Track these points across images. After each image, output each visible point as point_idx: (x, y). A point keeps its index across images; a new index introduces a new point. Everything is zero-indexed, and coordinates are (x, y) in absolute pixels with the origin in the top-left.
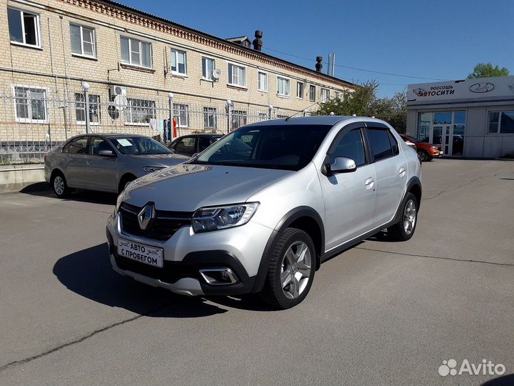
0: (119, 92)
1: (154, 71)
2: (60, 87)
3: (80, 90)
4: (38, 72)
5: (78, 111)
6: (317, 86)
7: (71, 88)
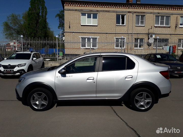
0: (151, 36)
1: (170, 27)
2: (130, 37)
3: (136, 37)
4: (123, 33)
5: (135, 45)
7: (134, 37)
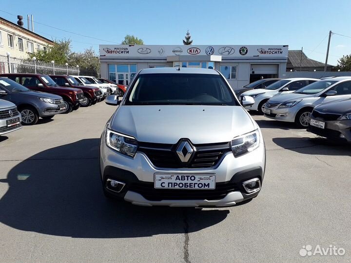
6: (23, 39)
